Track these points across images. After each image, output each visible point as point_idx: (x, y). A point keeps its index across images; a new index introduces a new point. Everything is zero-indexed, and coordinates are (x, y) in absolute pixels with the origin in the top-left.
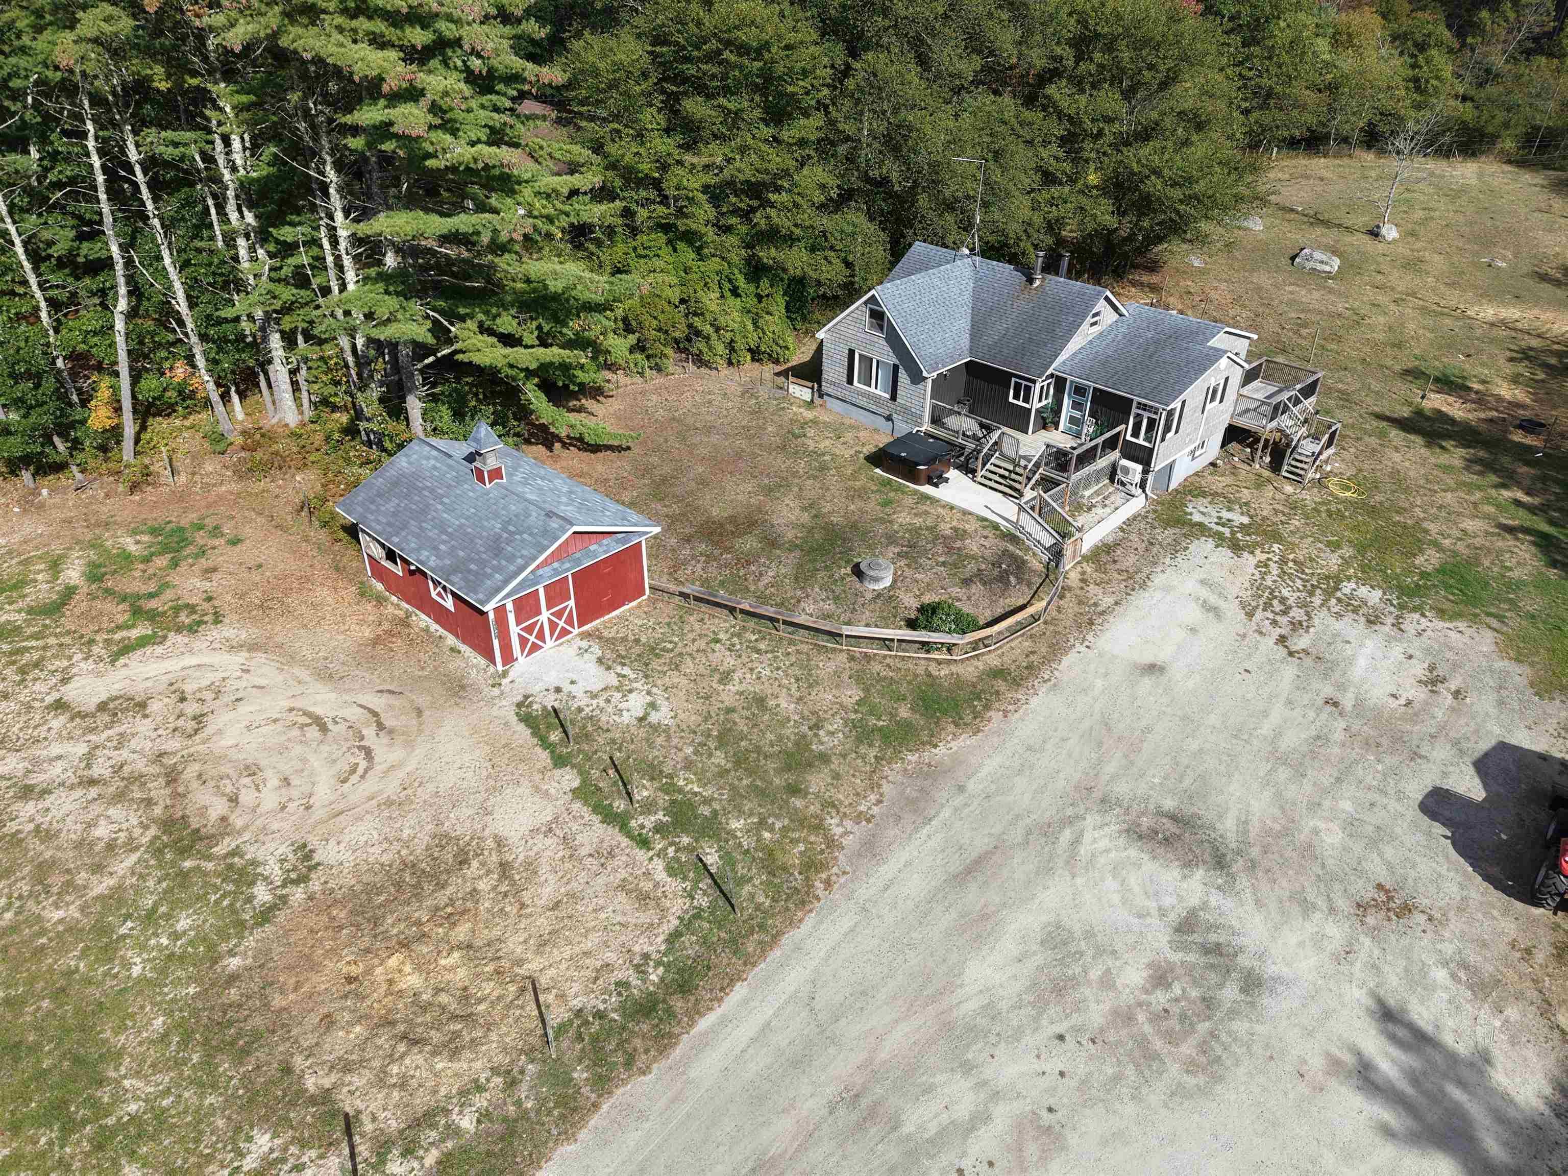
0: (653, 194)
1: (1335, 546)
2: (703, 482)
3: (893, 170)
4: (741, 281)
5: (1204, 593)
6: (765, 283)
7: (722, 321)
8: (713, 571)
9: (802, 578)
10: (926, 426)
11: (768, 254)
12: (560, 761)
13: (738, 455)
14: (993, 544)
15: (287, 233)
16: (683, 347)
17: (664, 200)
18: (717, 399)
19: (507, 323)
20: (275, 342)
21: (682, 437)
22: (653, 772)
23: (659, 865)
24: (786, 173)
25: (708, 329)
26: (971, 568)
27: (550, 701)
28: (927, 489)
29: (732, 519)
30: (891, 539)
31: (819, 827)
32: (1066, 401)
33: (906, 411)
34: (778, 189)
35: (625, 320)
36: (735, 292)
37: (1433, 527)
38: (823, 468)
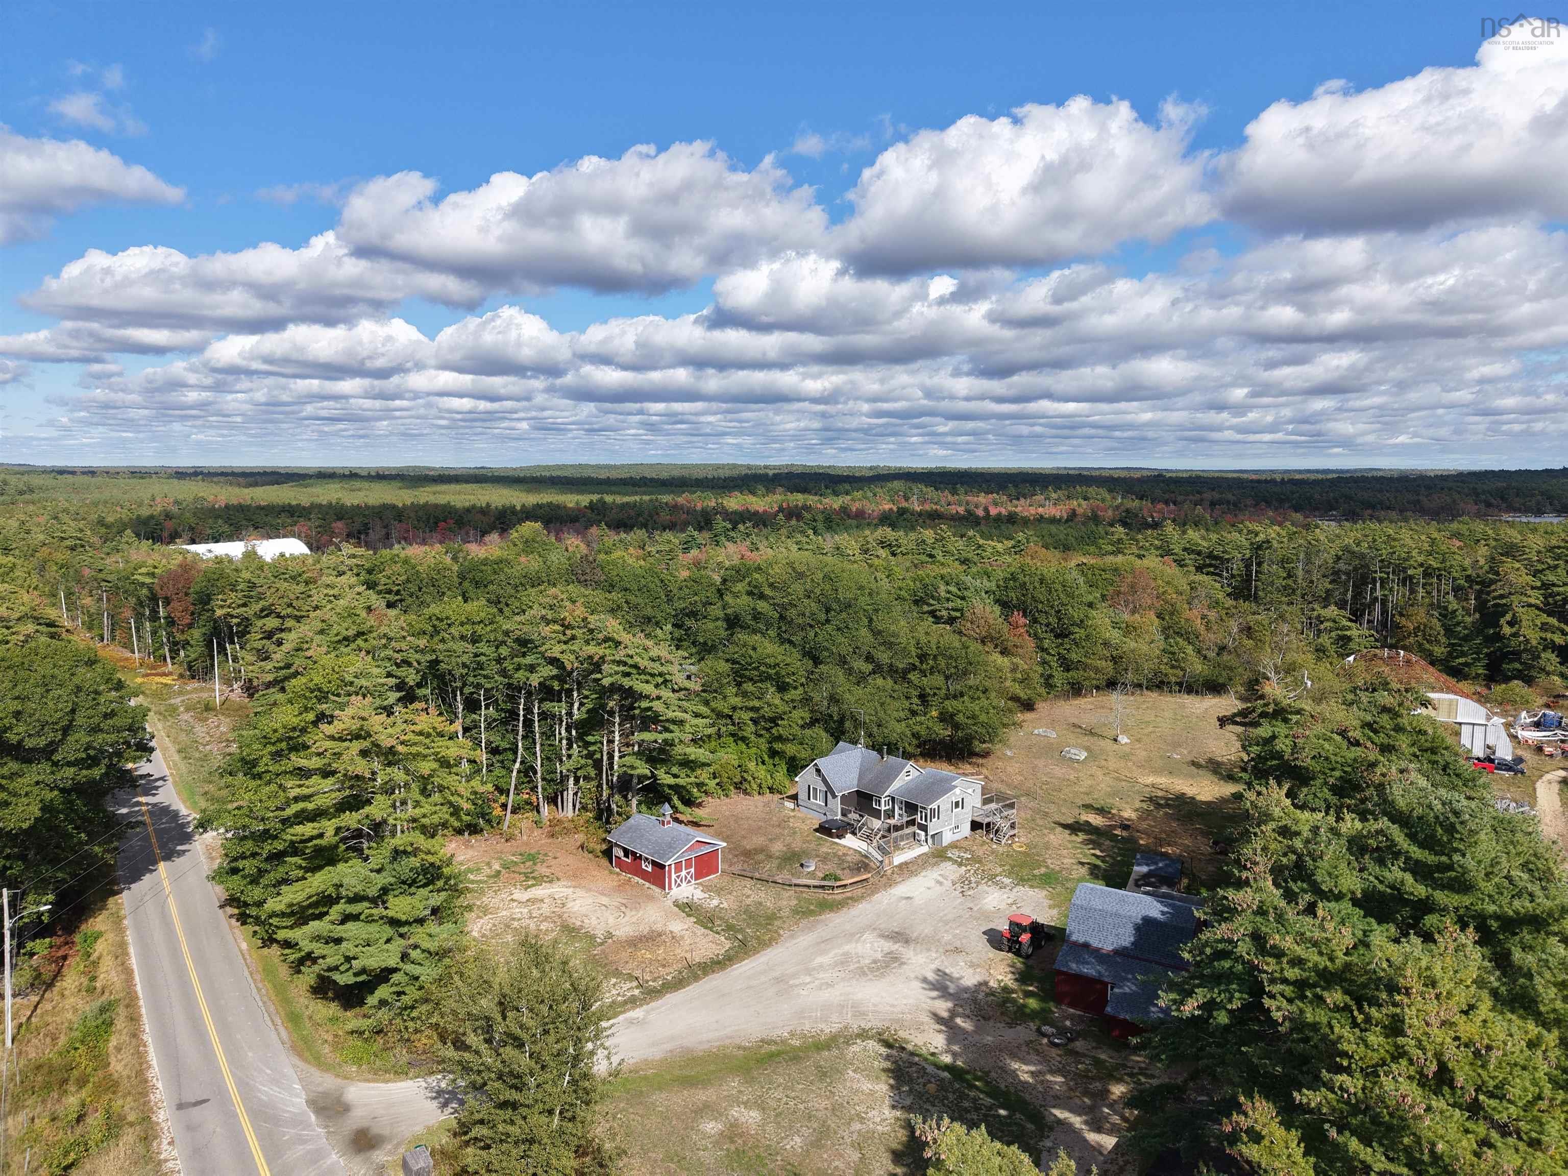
0: (729, 721)
1: (1001, 866)
2: (744, 837)
3: (834, 710)
4: (766, 758)
5: (940, 878)
6: (777, 759)
7: (756, 775)
8: (746, 865)
9: (780, 868)
10: (839, 817)
11: (778, 746)
12: (689, 916)
13: (760, 828)
14: (857, 858)
15: (590, 739)
16: (738, 786)
17: (734, 724)
18: (752, 808)
19: (675, 770)
20: (572, 781)
21: (736, 821)
22: (721, 918)
23: (723, 938)
24: (785, 713)
25: (750, 778)
26: (846, 865)
27: (685, 901)
28: (837, 840)
29: (755, 849)
30: (817, 856)
31: (776, 932)
32: (896, 808)
33: (832, 810)
34: (783, 719)
35: (714, 773)
36: (763, 763)
37: (1049, 861)
38: (795, 833)
